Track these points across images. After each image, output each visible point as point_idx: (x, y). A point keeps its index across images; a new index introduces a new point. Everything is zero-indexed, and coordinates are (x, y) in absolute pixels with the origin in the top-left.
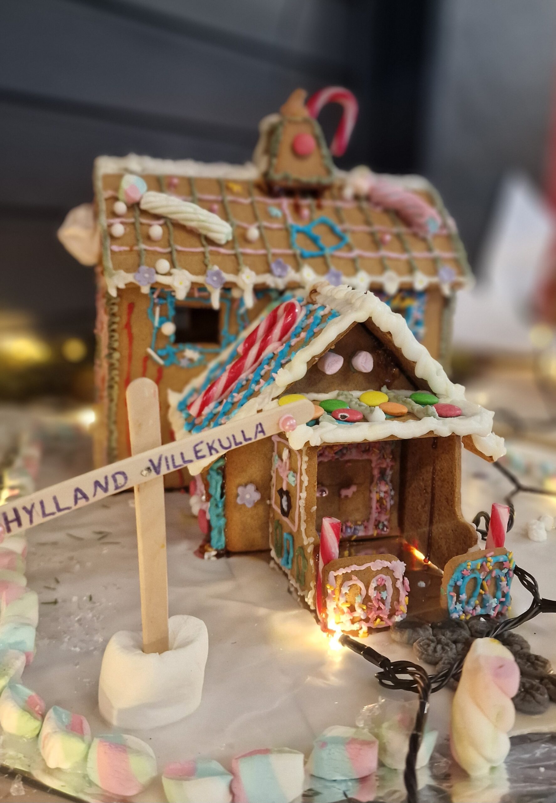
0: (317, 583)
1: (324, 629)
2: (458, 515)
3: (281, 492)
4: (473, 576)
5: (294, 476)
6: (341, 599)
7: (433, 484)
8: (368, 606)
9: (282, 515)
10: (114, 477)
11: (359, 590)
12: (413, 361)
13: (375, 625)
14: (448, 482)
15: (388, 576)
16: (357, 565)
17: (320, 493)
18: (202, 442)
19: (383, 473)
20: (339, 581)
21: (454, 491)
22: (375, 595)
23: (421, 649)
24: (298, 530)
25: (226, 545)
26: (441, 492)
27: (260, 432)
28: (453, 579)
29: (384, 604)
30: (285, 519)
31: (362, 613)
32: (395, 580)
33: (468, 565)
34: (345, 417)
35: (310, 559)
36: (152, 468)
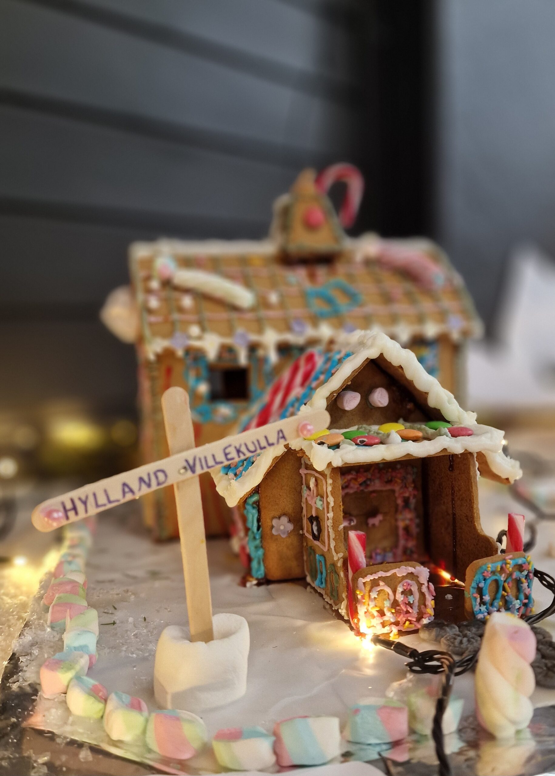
0: (348, 593)
1: (357, 635)
2: (478, 529)
3: (311, 519)
4: (494, 577)
5: (321, 500)
6: (370, 603)
7: (453, 504)
8: (397, 610)
9: (313, 540)
10: (155, 474)
11: (387, 595)
12: (425, 392)
13: (405, 627)
14: (466, 500)
15: (413, 581)
16: (383, 572)
17: (349, 522)
18: (230, 446)
19: (406, 501)
20: (368, 588)
21: (472, 507)
22: (402, 599)
23: (448, 642)
24: (328, 550)
25: (266, 575)
26: (461, 510)
27: (282, 438)
28: (475, 581)
29: (412, 608)
30: (316, 543)
31: (392, 616)
32: (420, 585)
33: (488, 567)
34: (364, 441)
35: (340, 571)
36: (188, 467)
